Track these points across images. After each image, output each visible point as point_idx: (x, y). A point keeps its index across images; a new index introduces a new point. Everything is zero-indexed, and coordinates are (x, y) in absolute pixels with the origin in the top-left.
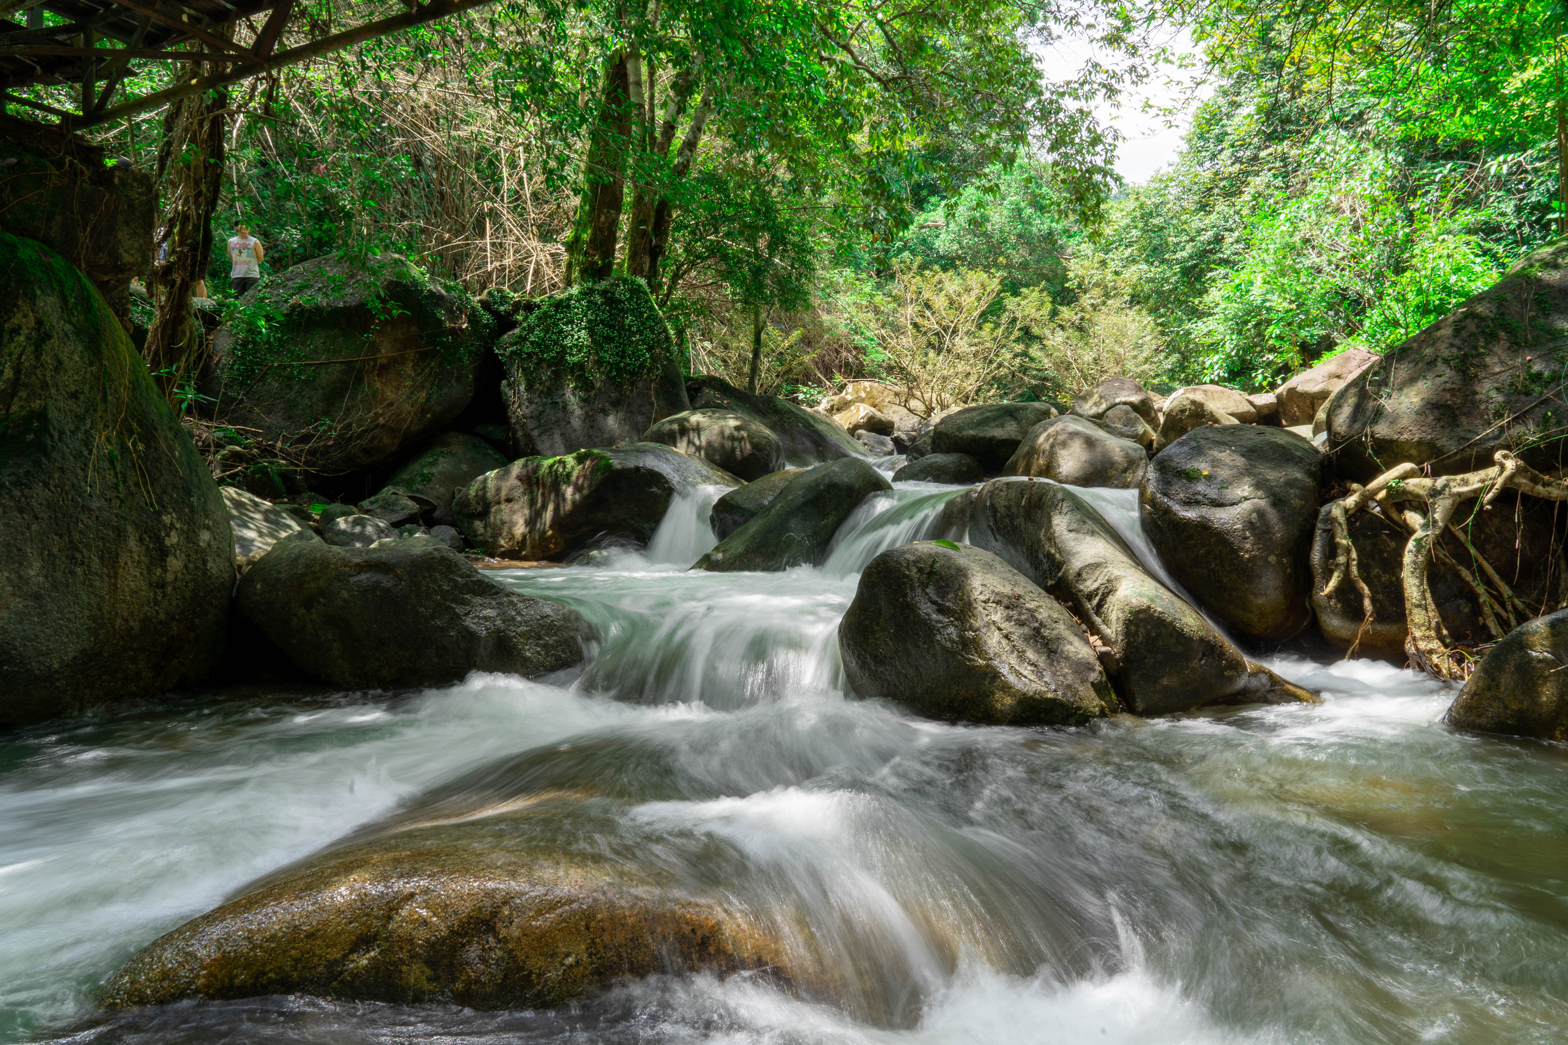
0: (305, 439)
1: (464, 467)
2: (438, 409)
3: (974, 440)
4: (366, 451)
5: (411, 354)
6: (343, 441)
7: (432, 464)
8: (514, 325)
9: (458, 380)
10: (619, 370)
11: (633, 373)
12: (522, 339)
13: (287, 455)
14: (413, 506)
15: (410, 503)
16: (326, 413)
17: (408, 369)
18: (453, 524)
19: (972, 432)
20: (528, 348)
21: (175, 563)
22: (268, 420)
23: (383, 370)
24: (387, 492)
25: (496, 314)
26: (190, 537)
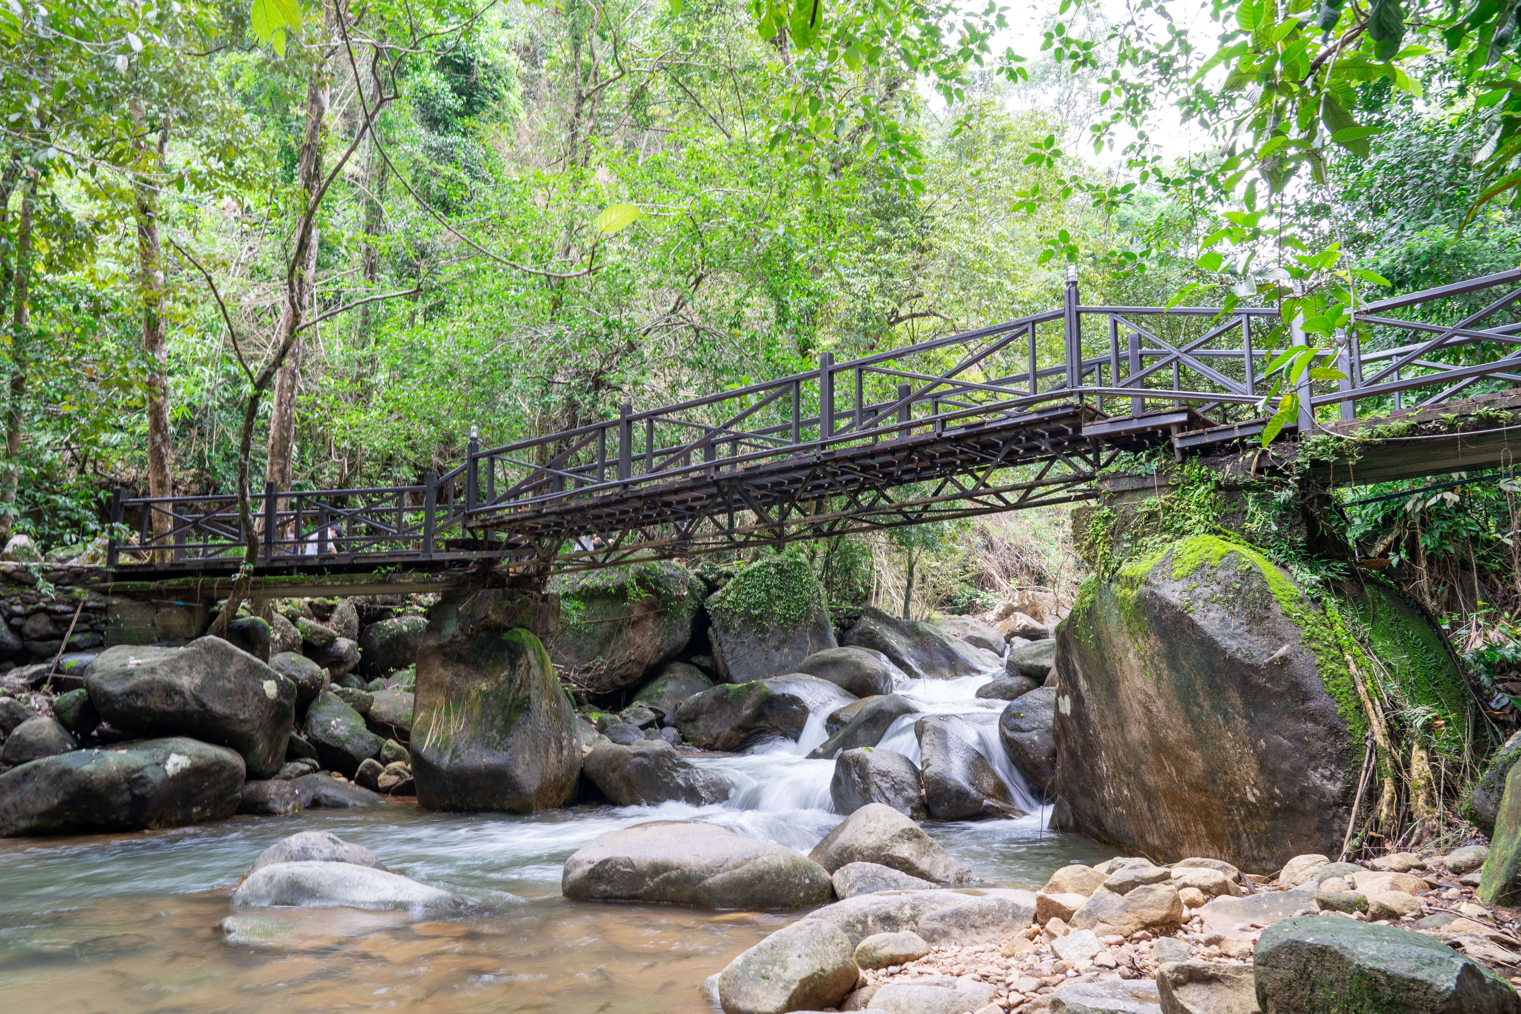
0: (588, 670)
1: (683, 687)
2: (668, 649)
3: (1031, 667)
4: (623, 677)
5: (652, 613)
6: (610, 671)
7: (664, 685)
8: (717, 588)
9: (681, 629)
10: (785, 619)
11: (795, 621)
12: (723, 599)
13: (576, 681)
14: (651, 715)
15: (650, 713)
16: (599, 654)
17: (650, 624)
18: (675, 726)
19: (1030, 662)
20: (726, 605)
21: (565, 752)
22: (566, 659)
23: (634, 624)
24: (636, 704)
25: (706, 581)
26: (570, 742)
